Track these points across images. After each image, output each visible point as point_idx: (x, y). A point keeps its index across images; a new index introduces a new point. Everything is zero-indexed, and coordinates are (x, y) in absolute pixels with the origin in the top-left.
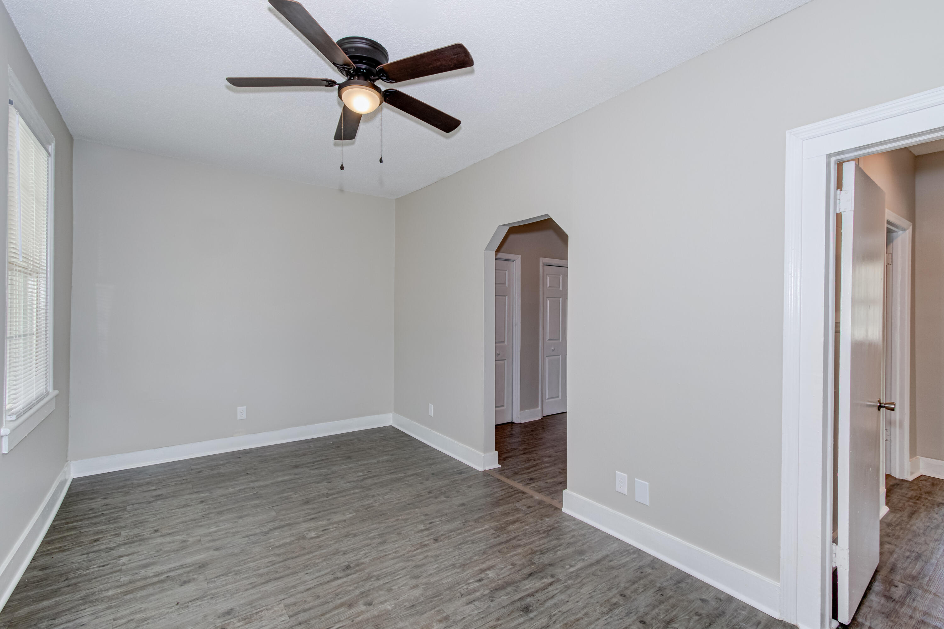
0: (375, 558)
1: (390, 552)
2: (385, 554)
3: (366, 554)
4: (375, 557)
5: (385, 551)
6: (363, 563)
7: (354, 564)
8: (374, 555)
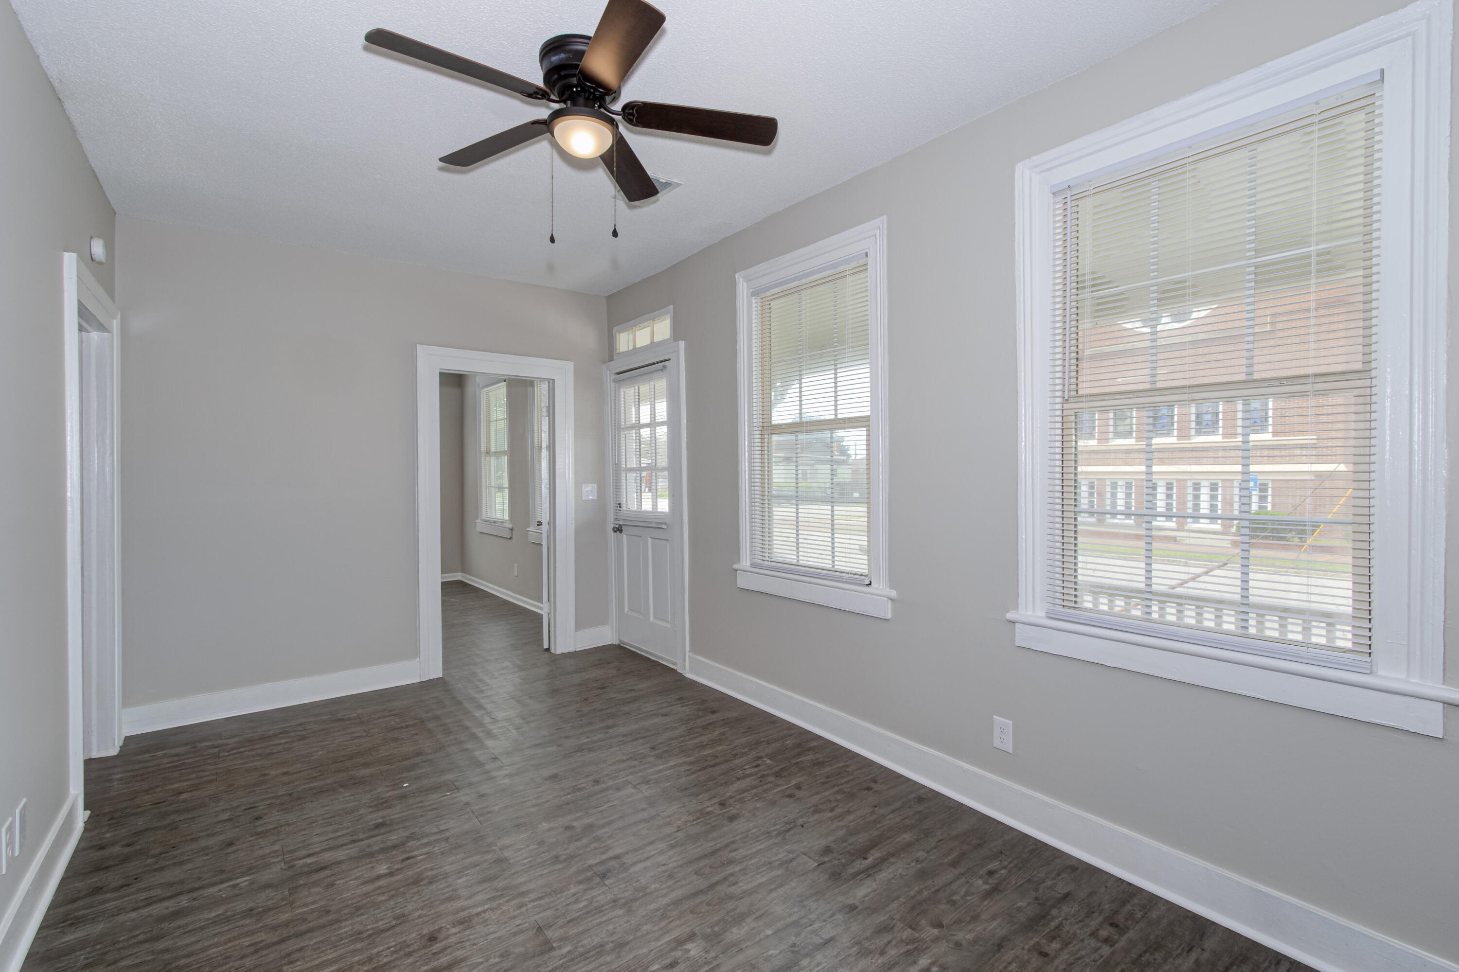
0: (560, 893)
1: (533, 904)
2: (542, 902)
3: (577, 901)
4: (559, 896)
5: (542, 909)
6: (580, 883)
7: (595, 882)
8: (561, 898)
